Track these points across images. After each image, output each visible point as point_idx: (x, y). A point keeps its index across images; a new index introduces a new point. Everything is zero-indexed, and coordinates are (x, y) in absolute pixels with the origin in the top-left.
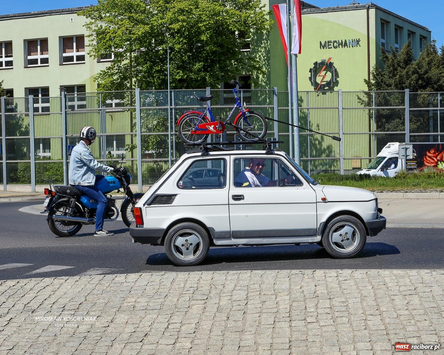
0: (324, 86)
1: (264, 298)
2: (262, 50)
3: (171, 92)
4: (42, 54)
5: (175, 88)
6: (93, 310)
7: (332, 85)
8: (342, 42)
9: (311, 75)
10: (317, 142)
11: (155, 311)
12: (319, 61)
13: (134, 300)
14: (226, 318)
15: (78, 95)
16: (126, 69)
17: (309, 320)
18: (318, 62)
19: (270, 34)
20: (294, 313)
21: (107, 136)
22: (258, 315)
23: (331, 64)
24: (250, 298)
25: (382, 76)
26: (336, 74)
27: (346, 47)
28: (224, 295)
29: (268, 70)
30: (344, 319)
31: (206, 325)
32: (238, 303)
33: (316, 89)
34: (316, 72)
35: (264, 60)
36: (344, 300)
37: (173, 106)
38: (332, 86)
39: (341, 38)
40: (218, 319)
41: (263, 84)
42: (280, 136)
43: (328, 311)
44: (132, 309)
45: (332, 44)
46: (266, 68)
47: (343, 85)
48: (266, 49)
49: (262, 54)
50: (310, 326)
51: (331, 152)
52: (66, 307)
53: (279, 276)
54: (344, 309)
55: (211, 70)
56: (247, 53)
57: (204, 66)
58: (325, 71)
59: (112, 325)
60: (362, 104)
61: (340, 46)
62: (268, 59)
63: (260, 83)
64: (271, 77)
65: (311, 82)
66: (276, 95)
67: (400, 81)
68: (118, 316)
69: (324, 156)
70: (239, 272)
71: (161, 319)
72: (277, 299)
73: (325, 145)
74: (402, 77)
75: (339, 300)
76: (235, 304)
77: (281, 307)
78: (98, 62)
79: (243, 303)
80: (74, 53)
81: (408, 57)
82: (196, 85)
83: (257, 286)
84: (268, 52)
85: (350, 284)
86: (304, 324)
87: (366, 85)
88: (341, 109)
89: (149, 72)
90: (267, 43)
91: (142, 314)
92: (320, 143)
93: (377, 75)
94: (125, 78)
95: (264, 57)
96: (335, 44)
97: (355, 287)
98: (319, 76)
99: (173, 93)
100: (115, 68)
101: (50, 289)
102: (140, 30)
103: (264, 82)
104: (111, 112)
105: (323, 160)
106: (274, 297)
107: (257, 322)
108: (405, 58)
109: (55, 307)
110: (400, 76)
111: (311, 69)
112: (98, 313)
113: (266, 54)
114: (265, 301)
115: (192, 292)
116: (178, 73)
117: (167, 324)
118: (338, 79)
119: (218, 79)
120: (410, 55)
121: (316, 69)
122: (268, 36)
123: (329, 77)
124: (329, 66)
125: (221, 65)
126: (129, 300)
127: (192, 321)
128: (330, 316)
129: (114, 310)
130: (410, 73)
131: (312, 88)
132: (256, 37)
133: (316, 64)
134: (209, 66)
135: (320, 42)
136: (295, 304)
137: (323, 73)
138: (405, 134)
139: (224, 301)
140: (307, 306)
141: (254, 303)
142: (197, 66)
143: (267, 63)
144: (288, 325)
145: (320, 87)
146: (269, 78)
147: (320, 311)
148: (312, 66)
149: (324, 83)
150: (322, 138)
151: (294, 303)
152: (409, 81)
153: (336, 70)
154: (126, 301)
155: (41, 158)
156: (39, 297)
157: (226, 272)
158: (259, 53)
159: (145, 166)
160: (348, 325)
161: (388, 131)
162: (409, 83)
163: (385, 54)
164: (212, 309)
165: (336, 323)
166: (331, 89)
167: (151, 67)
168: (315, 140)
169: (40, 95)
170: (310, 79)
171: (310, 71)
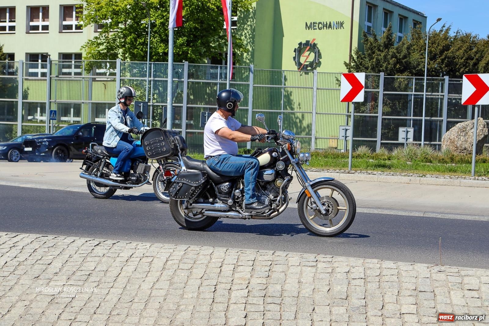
0: (307, 66)
2: (248, 28)
3: (150, 64)
4: (43, 21)
5: (158, 60)
7: (314, 65)
8: (327, 24)
9: (296, 55)
10: (298, 120)
12: (304, 42)
15: (75, 63)
16: (114, 40)
19: (257, 12)
21: (93, 103)
23: (315, 45)
25: (361, 59)
26: (319, 55)
27: (330, 29)
29: (252, 48)
33: (299, 69)
34: (300, 52)
35: (250, 38)
37: (152, 78)
38: (314, 66)
39: (326, 20)
41: (248, 61)
42: (254, 112)
45: (317, 25)
46: (251, 46)
47: (327, 65)
48: (252, 28)
49: (248, 32)
51: (310, 130)
55: (194, 45)
56: (234, 31)
57: (187, 41)
58: (309, 52)
61: (325, 27)
62: (253, 37)
63: (245, 60)
64: (255, 55)
65: (295, 62)
66: (252, 72)
67: (376, 64)
69: (303, 135)
73: (305, 124)
74: (379, 60)
78: (95, 32)
80: (73, 22)
81: (389, 42)
82: (178, 58)
84: (253, 30)
87: (346, 68)
88: (315, 89)
89: (133, 44)
90: (253, 21)
92: (301, 122)
93: (358, 58)
95: (249, 35)
96: (320, 26)
98: (303, 56)
103: (248, 60)
104: (105, 81)
105: (302, 138)
108: (385, 42)
110: (377, 59)
111: (295, 49)
113: (251, 32)
116: (160, 46)
118: (320, 60)
119: (200, 54)
120: (391, 40)
121: (300, 50)
122: (254, 14)
123: (312, 57)
125: (203, 41)
130: (389, 57)
131: (296, 68)
132: (243, 15)
133: (300, 44)
134: (191, 41)
135: (306, 23)
137: (307, 53)
138: (377, 117)
142: (180, 40)
143: (252, 41)
145: (304, 66)
146: (253, 56)
148: (297, 46)
149: (307, 63)
150: (303, 117)
152: (385, 65)
153: (319, 51)
155: (39, 121)
158: (245, 30)
161: (363, 112)
162: (386, 67)
163: (367, 37)
166: (313, 69)
167: (136, 40)
168: (296, 118)
169: (40, 61)
170: (294, 58)
171: (295, 51)
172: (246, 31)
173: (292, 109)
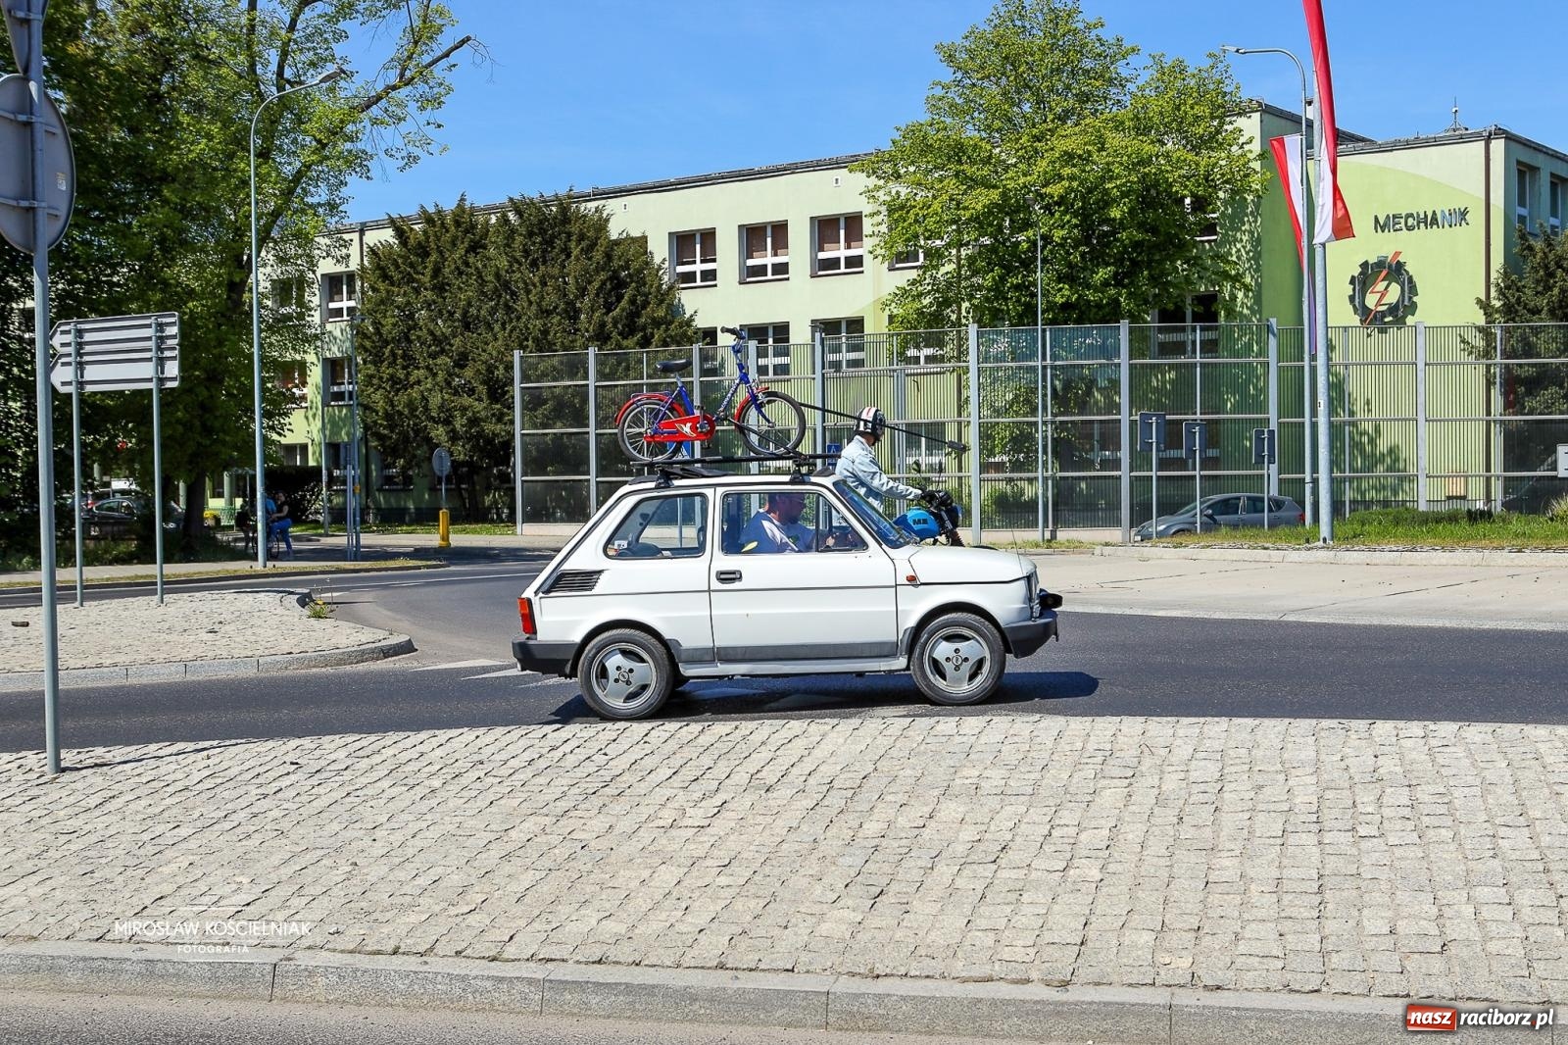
0: (1383, 314)
1: (1260, 779)
2: (1245, 238)
3: (1044, 331)
4: (776, 255)
5: (1053, 322)
6: (891, 790)
7: (1400, 312)
8: (1426, 216)
9: (1354, 290)
10: (1365, 439)
11: (1022, 798)
12: (1373, 260)
13: (977, 774)
14: (1176, 820)
15: (847, 338)
16: (949, 284)
17: (1362, 831)
18: (1371, 262)
19: (1263, 201)
20: (1327, 815)
22: (1247, 815)
23: (1400, 266)
24: (1229, 778)
25: (1518, 290)
26: (1411, 288)
27: (1435, 227)
28: (1171, 769)
29: (1256, 280)
30: (1443, 831)
31: (1133, 833)
32: (1203, 787)
33: (1365, 321)
34: (1364, 283)
35: (1249, 260)
36: (1442, 790)
37: (1048, 362)
38: (1400, 314)
39: (1424, 206)
40: (1159, 821)
41: (1245, 311)
42: (1283, 424)
43: (1407, 812)
44: (973, 792)
45: (1403, 221)
46: (1252, 277)
47: (1429, 311)
48: (1253, 236)
49: (1244, 247)
50: (1365, 845)
51: (1397, 460)
52: (836, 784)
53: (1292, 731)
54: (1443, 809)
55: (1132, 283)
56: (1210, 246)
57: (1116, 274)
58: (1386, 283)
59: (932, 824)
60: (1470, 353)
61: (1422, 225)
62: (1258, 256)
63: (1238, 309)
64: (1264, 298)
65: (1354, 306)
66: (1274, 335)
68: (943, 806)
69: (1380, 471)
70: (1202, 720)
71: (1035, 814)
72: (1290, 783)
73: (1383, 446)
75: (1432, 789)
76: (1195, 789)
77: (1298, 800)
78: (890, 270)
79: (1213, 788)
80: (841, 252)
82: (1098, 314)
83: (1243, 752)
84: (1257, 242)
85: (1455, 755)
86: (1352, 840)
87: (1482, 312)
88: (1421, 365)
89: (997, 289)
90: (1256, 221)
91: (994, 802)
92: (1372, 441)
93: (1508, 287)
94: (946, 303)
95: (1247, 253)
96: (1410, 221)
97: (1467, 762)
98: (1372, 292)
99: (1048, 333)
100: (927, 282)
101: (800, 743)
102: (980, 200)
103: (1247, 308)
104: (917, 374)
105: (1378, 478)
106: (1282, 777)
107: (1245, 831)
109: (812, 781)
111: (1353, 277)
112: (901, 798)
113: (1252, 246)
114: (1262, 786)
115: (1100, 759)
116: (1060, 290)
117: (1048, 827)
118: (1415, 299)
119: (1146, 302)
121: (1366, 277)
122: (1257, 206)
123: (1394, 293)
124: (1395, 270)
125: (1153, 272)
126: (966, 772)
127: (1103, 822)
128: (1410, 825)
129: (936, 793)
131: (1356, 320)
132: (1230, 211)
133: (1365, 265)
134: (1126, 275)
135: (1376, 217)
136: (1329, 794)
137: (1381, 286)
139: (1171, 783)
140: (1358, 801)
141: (1238, 790)
142: (1100, 274)
143: (1255, 267)
144: (1313, 839)
145: (1375, 316)
146: (1258, 299)
147: (1387, 812)
148: (1357, 271)
149: (1384, 308)
150: (1377, 430)
151: (1327, 792)
153: (1410, 279)
154: (959, 774)
156: (780, 760)
157: (1174, 719)
158: (1237, 243)
159: (988, 487)
160: (1453, 847)
161: (1531, 412)
163: (1527, 240)
164: (1144, 798)
165: (1425, 840)
166: (1400, 322)
167: (1003, 279)
168: (1361, 434)
169: (771, 341)
170: (1352, 299)
171: (1352, 281)
172: (1239, 246)
173: (1352, 413)
